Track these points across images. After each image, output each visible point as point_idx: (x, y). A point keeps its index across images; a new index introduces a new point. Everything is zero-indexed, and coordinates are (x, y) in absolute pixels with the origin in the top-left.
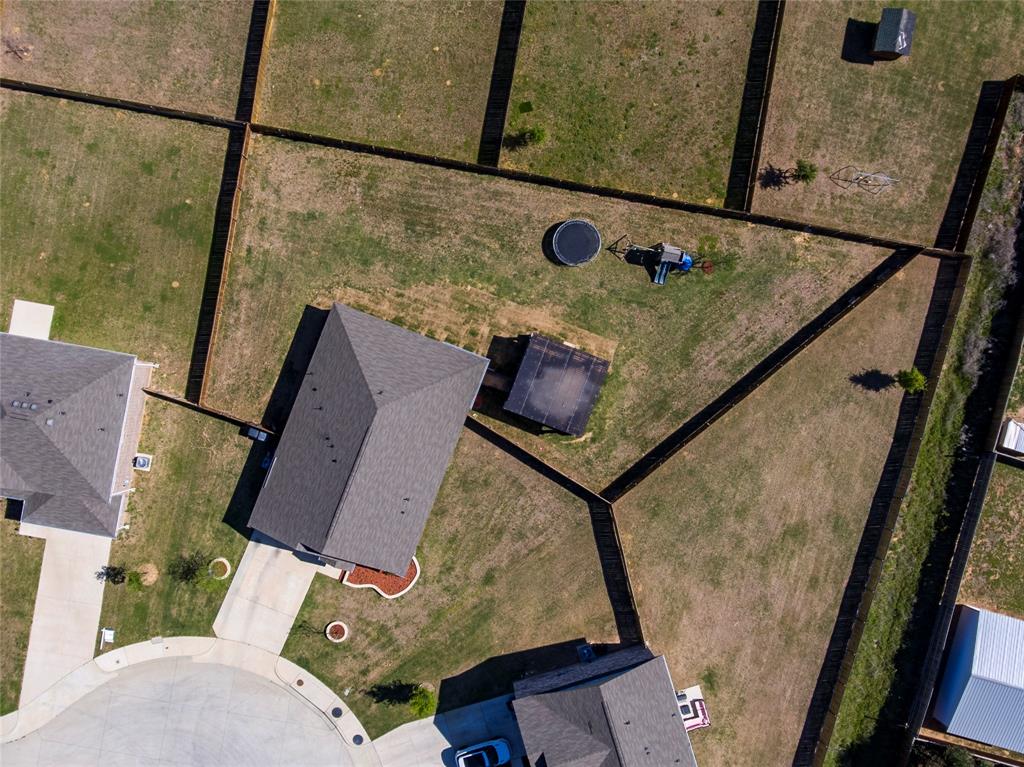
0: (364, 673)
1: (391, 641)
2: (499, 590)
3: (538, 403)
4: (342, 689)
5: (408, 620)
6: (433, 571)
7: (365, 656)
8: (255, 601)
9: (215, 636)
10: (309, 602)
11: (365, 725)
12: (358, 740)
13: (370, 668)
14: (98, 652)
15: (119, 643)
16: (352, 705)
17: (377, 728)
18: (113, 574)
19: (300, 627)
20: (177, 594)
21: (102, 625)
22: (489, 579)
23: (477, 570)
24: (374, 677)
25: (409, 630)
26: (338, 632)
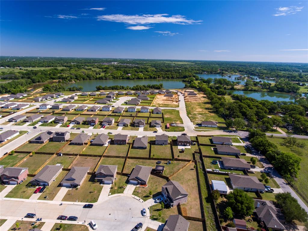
0: (143, 195)
1: (146, 192)
2: (158, 187)
3: (158, 169)
5: (147, 190)
6: (149, 186)
7: (142, 194)
8: (128, 190)
9: (123, 193)
10: (135, 189)
11: (143, 200)
12: (143, 202)
14: (109, 196)
15: (111, 194)
16: (141, 198)
17: (145, 200)
18: (111, 188)
19: (134, 191)
20: (119, 190)
21: (110, 192)
22: (156, 186)
23: (155, 185)
24: (144, 195)
25: (148, 191)
26: (139, 191)
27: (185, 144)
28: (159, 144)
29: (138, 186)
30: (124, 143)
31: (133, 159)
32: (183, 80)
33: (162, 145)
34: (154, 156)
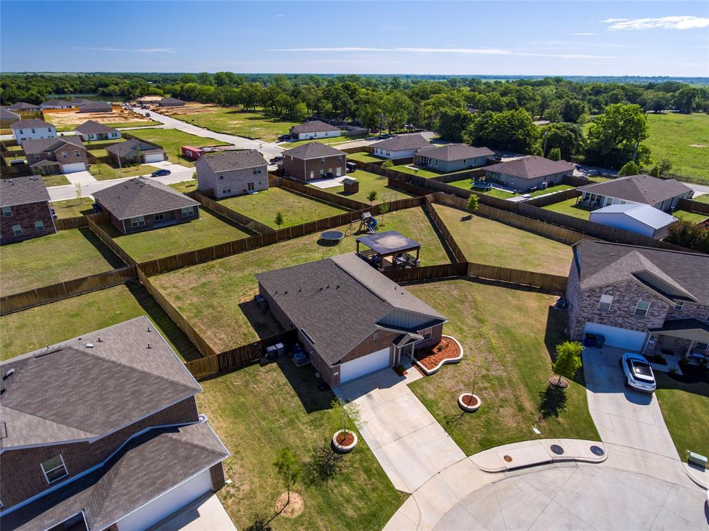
1: (499, 379)
4: (532, 432)
7: (506, 400)
8: (398, 438)
9: (408, 495)
11: (580, 437)
13: (519, 403)
16: (554, 435)
17: (587, 430)
19: (448, 423)
24: (530, 405)
25: (498, 367)
26: (470, 400)
27: (330, 170)
28: (234, 191)
29: (413, 374)
30: (39, 224)
31: (181, 271)
32: (103, 91)
33: (245, 193)
34: (279, 221)
